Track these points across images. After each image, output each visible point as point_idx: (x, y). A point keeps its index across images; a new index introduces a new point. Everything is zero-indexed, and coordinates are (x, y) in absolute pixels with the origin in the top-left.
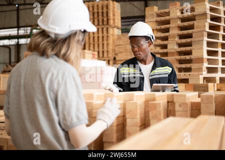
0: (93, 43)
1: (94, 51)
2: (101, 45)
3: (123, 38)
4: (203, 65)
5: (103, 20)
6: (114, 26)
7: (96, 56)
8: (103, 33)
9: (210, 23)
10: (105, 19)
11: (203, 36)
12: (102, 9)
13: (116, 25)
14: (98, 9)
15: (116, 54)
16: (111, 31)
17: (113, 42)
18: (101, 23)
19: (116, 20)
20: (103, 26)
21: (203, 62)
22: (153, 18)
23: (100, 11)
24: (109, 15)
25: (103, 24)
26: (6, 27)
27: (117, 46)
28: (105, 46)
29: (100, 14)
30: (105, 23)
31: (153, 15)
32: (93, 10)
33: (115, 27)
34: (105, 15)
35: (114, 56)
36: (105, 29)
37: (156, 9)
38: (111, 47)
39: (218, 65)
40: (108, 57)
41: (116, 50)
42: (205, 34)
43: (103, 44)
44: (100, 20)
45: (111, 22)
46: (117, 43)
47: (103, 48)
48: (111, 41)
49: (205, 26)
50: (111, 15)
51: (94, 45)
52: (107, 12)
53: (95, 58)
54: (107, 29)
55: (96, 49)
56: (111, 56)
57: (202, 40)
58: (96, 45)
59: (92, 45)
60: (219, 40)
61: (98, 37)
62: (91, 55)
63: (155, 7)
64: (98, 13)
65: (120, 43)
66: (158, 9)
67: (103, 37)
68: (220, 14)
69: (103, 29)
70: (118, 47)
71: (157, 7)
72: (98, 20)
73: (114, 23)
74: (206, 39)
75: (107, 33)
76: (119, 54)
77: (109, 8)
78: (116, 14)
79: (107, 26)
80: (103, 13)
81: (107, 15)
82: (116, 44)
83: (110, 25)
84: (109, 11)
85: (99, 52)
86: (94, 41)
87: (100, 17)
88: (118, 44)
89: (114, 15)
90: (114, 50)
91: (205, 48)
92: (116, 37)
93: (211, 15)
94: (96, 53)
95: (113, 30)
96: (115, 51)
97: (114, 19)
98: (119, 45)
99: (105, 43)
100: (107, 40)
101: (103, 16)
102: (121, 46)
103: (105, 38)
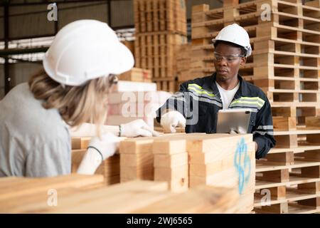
0: (145, 57)
1: (147, 69)
2: (157, 60)
3: (187, 49)
4: (268, 90)
5: (159, 23)
6: (174, 31)
7: (150, 76)
8: (159, 42)
9: (278, 28)
10: (162, 22)
11: (267, 47)
12: (158, 8)
13: (179, 30)
14: (152, 8)
15: (179, 73)
16: (171, 39)
17: (175, 54)
18: (156, 29)
19: (179, 23)
20: (159, 33)
21: (268, 86)
22: (202, 21)
23: (155, 11)
24: (167, 16)
25: (159, 29)
26: (39, 34)
27: (179, 60)
28: (163, 61)
29: (155, 15)
30: (162, 28)
31: (201, 17)
32: (145, 9)
33: (176, 33)
34: (162, 16)
35: (175, 75)
36: (162, 37)
37: (206, 8)
38: (170, 63)
39: (293, 88)
40: (166, 77)
41: (179, 66)
42: (272, 44)
43: (160, 59)
44: (156, 23)
45: (171, 26)
46: (180, 56)
47: (160, 63)
48: (171, 54)
49: (270, 33)
50: (171, 16)
51: (147, 59)
52: (165, 12)
53: (147, 78)
54: (165, 36)
55: (150, 65)
56: (171, 75)
57: (267, 53)
58: (150, 60)
59: (144, 60)
60: (294, 52)
61: (153, 48)
62: (141, 75)
63: (205, 5)
64: (152, 13)
65: (184, 57)
66: (210, 9)
67: (159, 48)
68: (297, 14)
69: (159, 36)
70: (182, 62)
71: (208, 6)
72: (153, 24)
73: (176, 27)
74: (272, 51)
75: (166, 42)
76: (182, 73)
77: (167, 6)
78: (178, 14)
79: (165, 32)
80: (159, 13)
81: (165, 17)
82: (178, 58)
83: (169, 31)
84: (167, 10)
85: (153, 70)
86: (147, 54)
87: (156, 19)
88: (180, 58)
89: (175, 16)
90: (175, 67)
91: (271, 65)
92: (178, 48)
93: (280, 16)
94: (149, 72)
95: (174, 38)
96: (177, 68)
97: (175, 23)
98: (183, 59)
99: (163, 56)
100: (166, 53)
101: (159, 18)
102: (185, 61)
103: (163, 50)
